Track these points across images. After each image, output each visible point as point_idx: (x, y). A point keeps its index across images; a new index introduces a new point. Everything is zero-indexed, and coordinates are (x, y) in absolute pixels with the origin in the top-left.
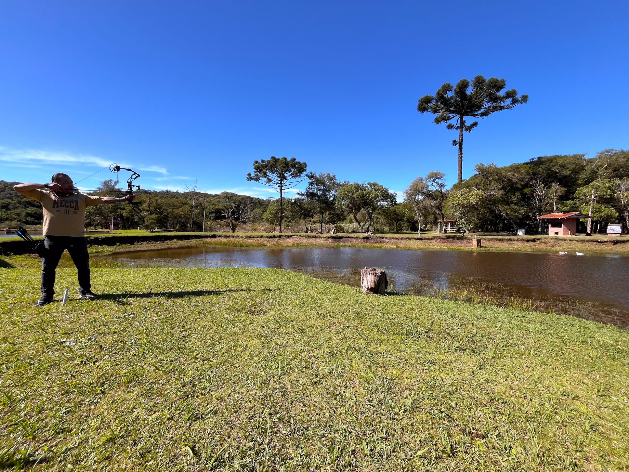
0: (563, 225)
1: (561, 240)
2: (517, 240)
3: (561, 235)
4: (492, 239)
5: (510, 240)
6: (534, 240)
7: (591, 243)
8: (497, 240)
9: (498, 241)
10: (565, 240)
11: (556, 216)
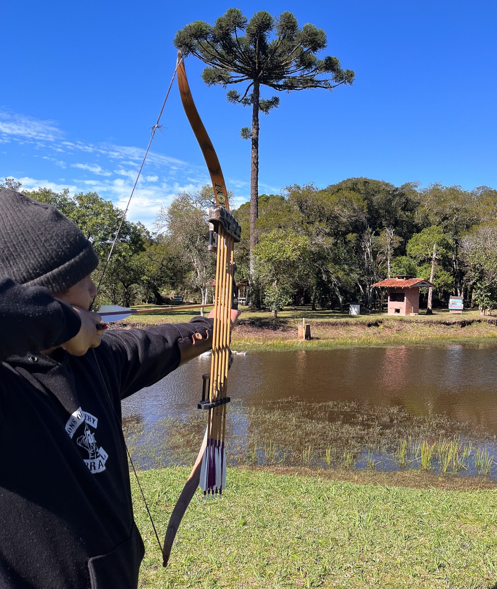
0: (405, 298)
1: (406, 321)
2: (356, 324)
3: (403, 314)
4: (322, 324)
5: (347, 324)
6: (376, 324)
7: (439, 325)
8: (329, 324)
9: (330, 327)
10: (410, 322)
11: (397, 283)
